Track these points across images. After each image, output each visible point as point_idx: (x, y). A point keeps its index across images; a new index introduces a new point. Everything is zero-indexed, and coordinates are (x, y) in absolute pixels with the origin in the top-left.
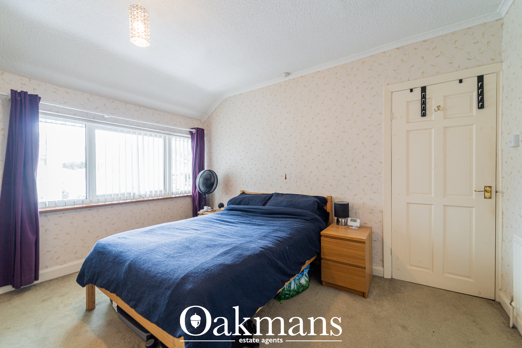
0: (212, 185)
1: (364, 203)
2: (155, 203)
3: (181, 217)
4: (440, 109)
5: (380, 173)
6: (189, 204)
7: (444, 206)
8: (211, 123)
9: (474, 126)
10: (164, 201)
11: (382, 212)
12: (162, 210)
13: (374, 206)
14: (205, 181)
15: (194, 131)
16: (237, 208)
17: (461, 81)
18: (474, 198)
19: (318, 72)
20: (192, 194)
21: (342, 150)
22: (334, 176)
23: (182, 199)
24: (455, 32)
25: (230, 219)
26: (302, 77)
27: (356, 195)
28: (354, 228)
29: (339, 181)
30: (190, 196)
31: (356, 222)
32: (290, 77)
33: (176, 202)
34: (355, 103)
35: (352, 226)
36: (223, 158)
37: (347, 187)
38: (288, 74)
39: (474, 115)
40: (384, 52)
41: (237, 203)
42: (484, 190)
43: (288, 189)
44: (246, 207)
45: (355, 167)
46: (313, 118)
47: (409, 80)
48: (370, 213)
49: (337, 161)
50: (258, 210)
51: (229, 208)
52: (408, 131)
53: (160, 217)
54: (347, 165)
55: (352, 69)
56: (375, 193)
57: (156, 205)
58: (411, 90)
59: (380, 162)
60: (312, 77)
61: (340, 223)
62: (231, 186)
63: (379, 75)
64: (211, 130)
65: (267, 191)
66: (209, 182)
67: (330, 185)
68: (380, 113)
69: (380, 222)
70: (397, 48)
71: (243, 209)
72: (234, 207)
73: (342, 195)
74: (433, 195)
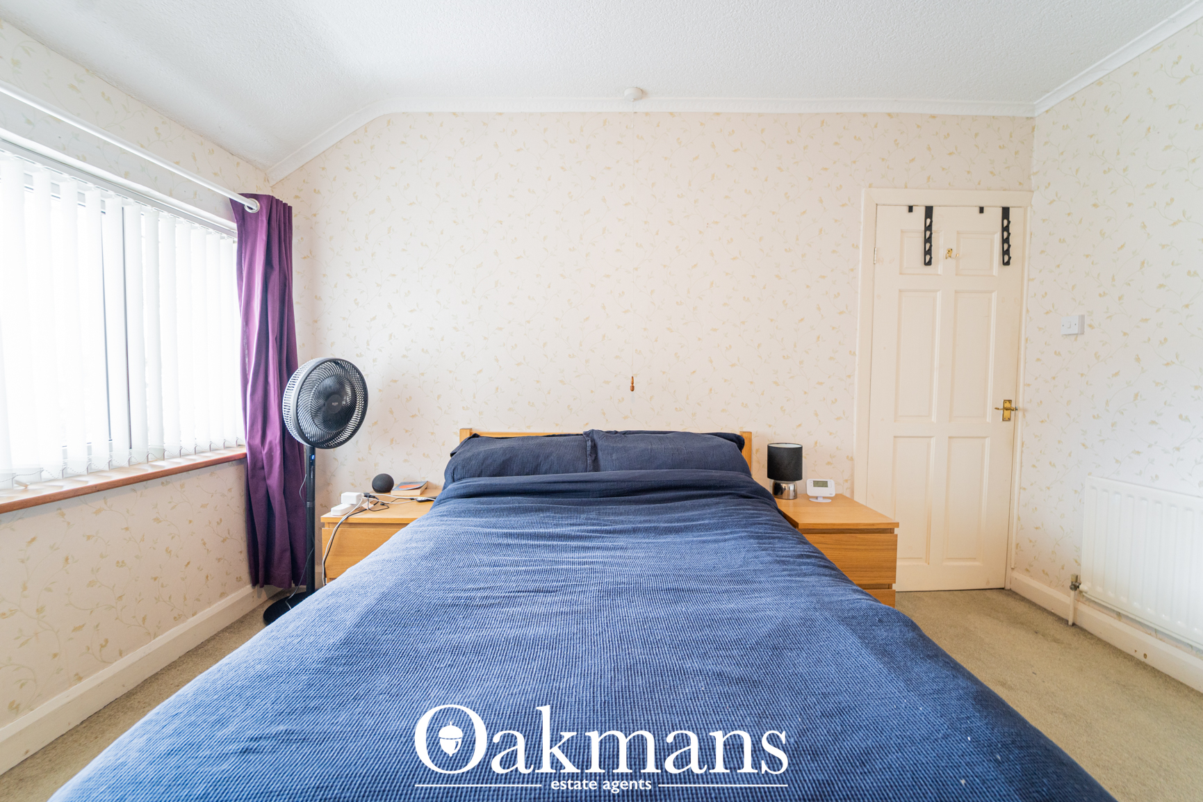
0: (348, 412)
1: (816, 443)
2: (96, 501)
3: (204, 544)
4: (952, 256)
5: (849, 376)
6: (230, 490)
7: (950, 437)
8: (316, 192)
9: (993, 294)
10: (134, 490)
11: (852, 459)
12: (127, 529)
13: (837, 448)
14: (321, 401)
15: (252, 206)
16: (506, 485)
17: (982, 210)
18: (988, 420)
19: (718, 114)
20: (245, 450)
21: (772, 320)
22: (751, 383)
23: (204, 476)
24: (976, 116)
25: (531, 525)
26: (671, 114)
27: (800, 425)
28: (820, 500)
29: (763, 394)
30: (241, 459)
31: (827, 486)
32: (642, 106)
33: (182, 486)
34: (804, 212)
35: (817, 498)
36: (374, 318)
37: (782, 408)
38: (642, 94)
39: (994, 274)
40: (865, 115)
41: (492, 468)
42: (1002, 407)
43: (626, 418)
44: (541, 480)
45: (801, 362)
46: (700, 232)
47: (906, 187)
48: (829, 463)
49: (759, 345)
50: (589, 486)
51: (471, 490)
52: (900, 291)
53: (121, 564)
54: (784, 357)
55: (799, 131)
56: (838, 419)
57: (98, 512)
58: (911, 209)
59: (850, 351)
60: (702, 124)
61: (785, 493)
62: (413, 416)
63: (854, 162)
64: (315, 215)
65: (557, 425)
66: (335, 404)
67: (743, 403)
68: (853, 245)
69: (846, 481)
70: (889, 115)
71: (528, 487)
72: (491, 485)
73: (770, 426)
74: (934, 419)
